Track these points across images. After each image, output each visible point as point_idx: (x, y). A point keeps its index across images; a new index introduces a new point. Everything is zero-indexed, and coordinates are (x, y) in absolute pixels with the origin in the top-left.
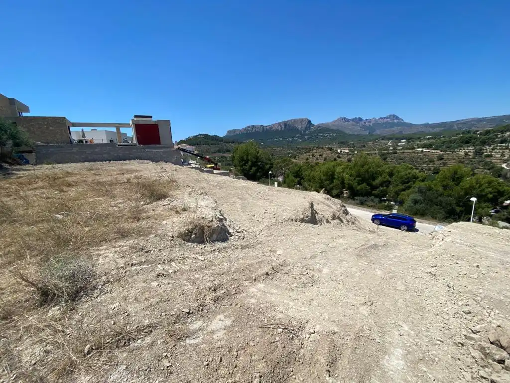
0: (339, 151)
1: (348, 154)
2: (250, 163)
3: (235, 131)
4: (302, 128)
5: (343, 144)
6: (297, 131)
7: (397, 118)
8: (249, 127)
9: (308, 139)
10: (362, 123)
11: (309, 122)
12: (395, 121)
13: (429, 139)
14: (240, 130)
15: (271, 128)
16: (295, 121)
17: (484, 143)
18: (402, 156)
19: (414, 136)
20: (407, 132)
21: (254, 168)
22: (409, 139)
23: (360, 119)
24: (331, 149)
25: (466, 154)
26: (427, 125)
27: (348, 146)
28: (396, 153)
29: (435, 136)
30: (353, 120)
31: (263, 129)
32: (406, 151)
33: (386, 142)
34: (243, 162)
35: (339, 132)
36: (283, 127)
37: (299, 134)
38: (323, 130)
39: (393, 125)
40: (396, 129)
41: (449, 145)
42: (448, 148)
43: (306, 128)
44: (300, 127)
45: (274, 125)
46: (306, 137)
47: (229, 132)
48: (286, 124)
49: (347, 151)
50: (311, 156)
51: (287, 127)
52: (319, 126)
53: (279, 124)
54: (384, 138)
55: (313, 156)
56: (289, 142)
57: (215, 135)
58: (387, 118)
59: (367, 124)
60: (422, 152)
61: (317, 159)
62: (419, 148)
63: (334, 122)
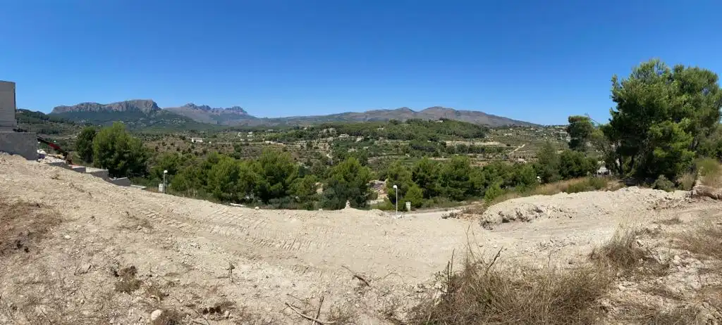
0: (193, 141)
1: (202, 144)
2: (116, 154)
3: (65, 108)
4: (146, 110)
5: (193, 132)
6: (141, 114)
7: (242, 110)
8: (82, 105)
9: (154, 124)
10: (210, 112)
11: (155, 105)
12: (241, 113)
13: (271, 132)
14: (71, 108)
15: (110, 108)
16: (139, 102)
17: (311, 137)
18: (254, 148)
19: (260, 129)
20: (251, 125)
21: (123, 162)
22: (255, 132)
23: (208, 108)
24: (184, 138)
25: (302, 147)
26: (266, 119)
27: (199, 135)
28: (248, 145)
29: (275, 130)
30: (201, 108)
31: (100, 108)
32: (256, 143)
33: (235, 133)
34: (107, 152)
35: (188, 120)
36: (125, 107)
37: (142, 117)
38: (171, 115)
39: (239, 117)
40: (241, 122)
41: (288, 139)
42: (288, 141)
43: (151, 112)
44: (144, 110)
45: (114, 104)
46: (151, 122)
47: (56, 109)
48: (127, 104)
49: (201, 141)
50: (161, 145)
51: (129, 108)
52: (166, 111)
53: (120, 104)
54: (232, 129)
55: (164, 144)
56: (130, 126)
57: (38, 112)
58: (233, 109)
59: (215, 113)
60: (270, 144)
61: (169, 148)
62: (266, 140)
63: (182, 107)
